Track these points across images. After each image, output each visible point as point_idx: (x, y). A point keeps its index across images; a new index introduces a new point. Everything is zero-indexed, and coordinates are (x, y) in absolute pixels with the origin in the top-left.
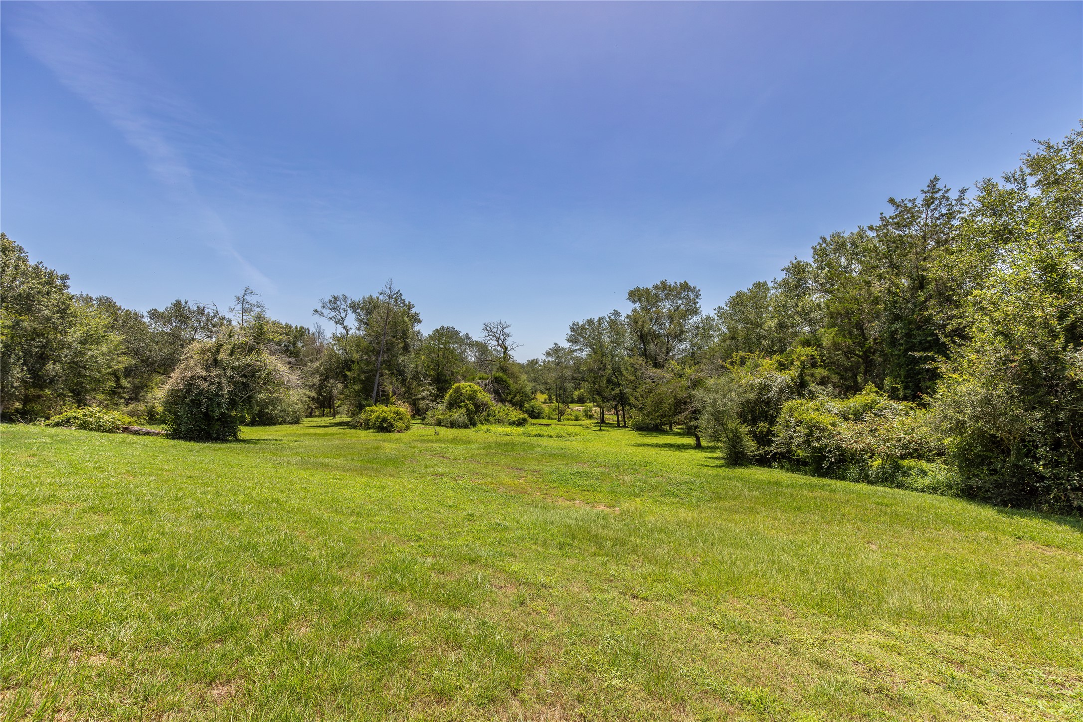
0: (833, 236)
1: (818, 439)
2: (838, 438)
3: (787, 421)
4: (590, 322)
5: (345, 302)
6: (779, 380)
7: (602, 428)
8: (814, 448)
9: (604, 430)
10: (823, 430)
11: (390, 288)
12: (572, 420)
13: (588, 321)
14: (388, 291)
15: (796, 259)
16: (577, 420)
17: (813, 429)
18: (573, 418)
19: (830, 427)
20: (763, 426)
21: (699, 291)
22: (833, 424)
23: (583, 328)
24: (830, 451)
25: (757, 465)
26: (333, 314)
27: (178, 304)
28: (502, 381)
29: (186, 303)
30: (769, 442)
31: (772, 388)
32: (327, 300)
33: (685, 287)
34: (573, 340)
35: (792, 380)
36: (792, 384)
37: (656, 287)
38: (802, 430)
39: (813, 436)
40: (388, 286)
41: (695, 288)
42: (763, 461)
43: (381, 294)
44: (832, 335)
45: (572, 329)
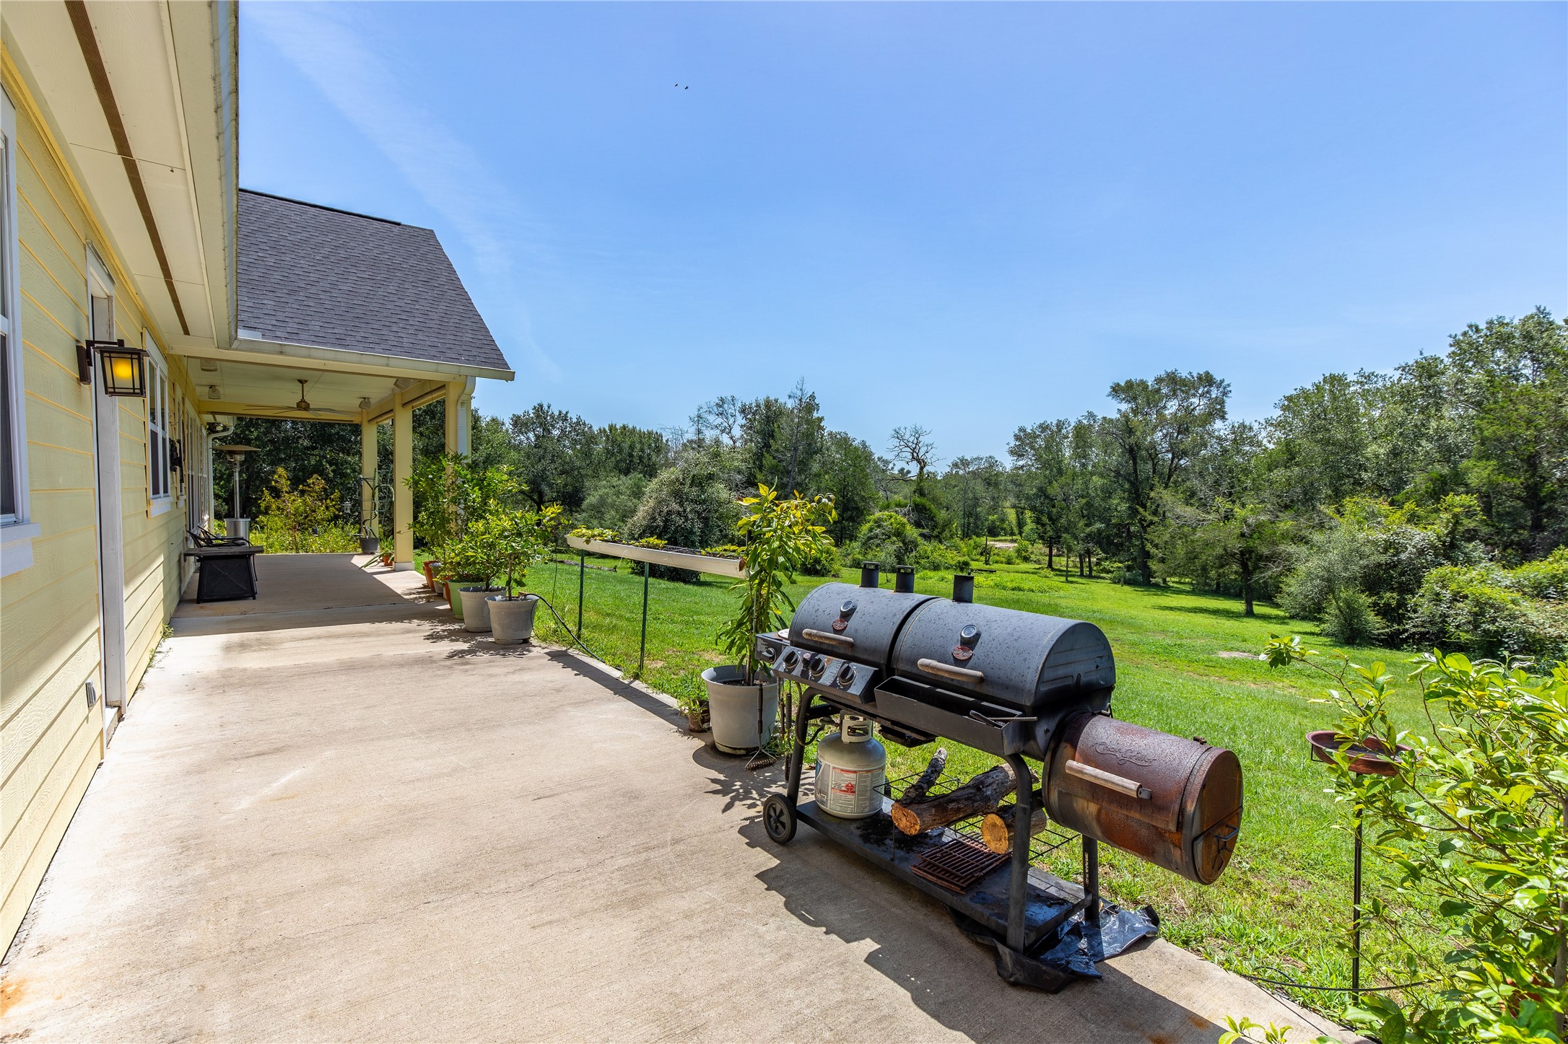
0: (1491, 323)
1: (1494, 621)
2: (1522, 620)
3: (1438, 594)
4: (1044, 427)
5: (734, 405)
6: (1417, 538)
7: (1069, 579)
8: (1486, 632)
9: (1072, 582)
10: (1498, 609)
11: (801, 390)
12: (1002, 563)
13: (1040, 426)
14: (799, 393)
15: (1421, 354)
16: (1009, 562)
17: (1481, 607)
18: (1004, 560)
19: (1510, 606)
20: (1390, 597)
21: (1229, 385)
22: (1513, 602)
23: (1034, 436)
24: (1509, 637)
25: (1380, 646)
26: (719, 420)
27: (539, 409)
28: (925, 509)
29: (549, 407)
30: (1400, 619)
31: (1407, 549)
32: (713, 404)
33: (1207, 380)
34: (1017, 453)
35: (1439, 538)
36: (1439, 544)
37: (1159, 380)
38: (1465, 608)
39: (1484, 616)
40: (799, 387)
41: (1222, 381)
42: (1393, 642)
43: (790, 397)
44: (1487, 472)
45: (1017, 438)
